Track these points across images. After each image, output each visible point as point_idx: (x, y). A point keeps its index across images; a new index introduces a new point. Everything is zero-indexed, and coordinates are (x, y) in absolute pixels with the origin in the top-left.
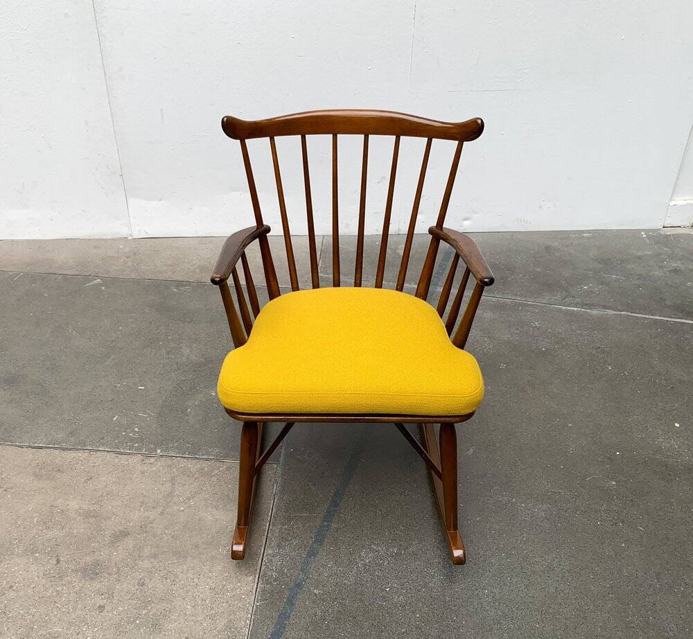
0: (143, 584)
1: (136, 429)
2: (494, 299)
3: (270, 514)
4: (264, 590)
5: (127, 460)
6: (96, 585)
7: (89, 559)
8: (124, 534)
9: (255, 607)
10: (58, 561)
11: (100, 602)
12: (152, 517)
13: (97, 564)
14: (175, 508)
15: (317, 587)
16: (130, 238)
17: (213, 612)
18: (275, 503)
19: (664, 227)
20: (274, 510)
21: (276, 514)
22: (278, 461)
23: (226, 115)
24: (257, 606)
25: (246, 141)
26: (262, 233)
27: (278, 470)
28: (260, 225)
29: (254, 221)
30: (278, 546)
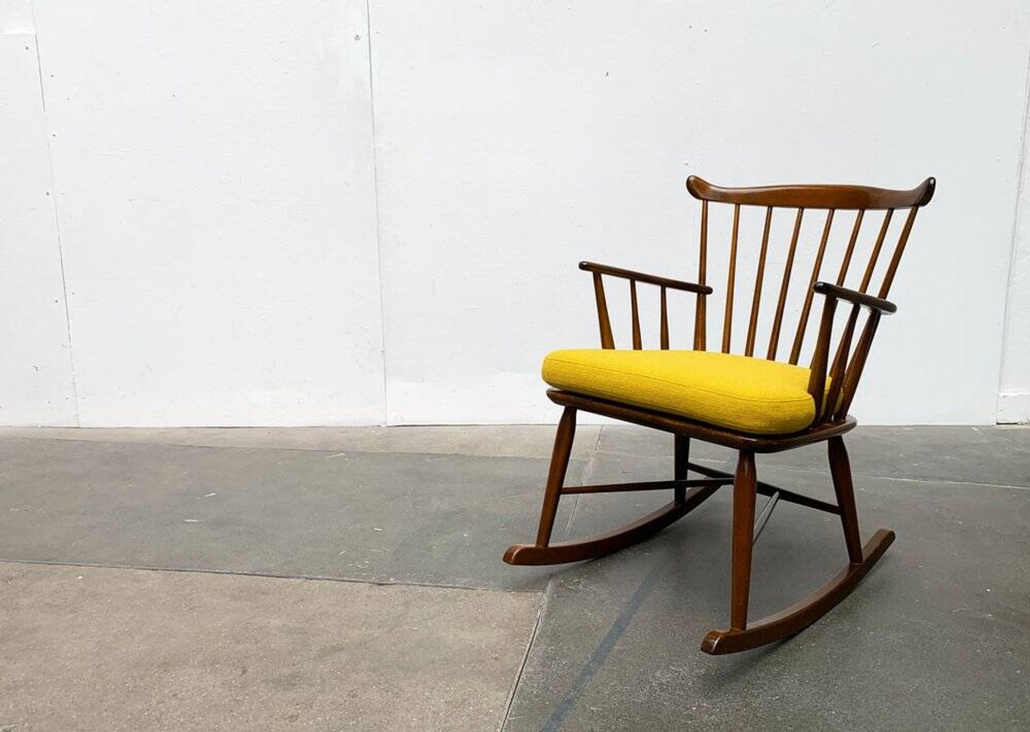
0: (354, 696)
1: (367, 562)
2: (808, 472)
3: (532, 636)
4: (519, 707)
5: (351, 586)
6: (291, 695)
7: (286, 671)
8: (338, 649)
9: (506, 721)
10: (244, 672)
11: (291, 711)
12: (376, 635)
13: (294, 676)
14: (406, 627)
15: (594, 705)
16: (384, 426)
17: (448, 725)
18: (539, 626)
19: (998, 424)
20: (537, 632)
21: (540, 636)
22: (544, 590)
23: (694, 175)
24: (509, 721)
25: (709, 203)
26: (702, 291)
27: (544, 598)
28: (702, 285)
29: (695, 281)
30: (542, 665)
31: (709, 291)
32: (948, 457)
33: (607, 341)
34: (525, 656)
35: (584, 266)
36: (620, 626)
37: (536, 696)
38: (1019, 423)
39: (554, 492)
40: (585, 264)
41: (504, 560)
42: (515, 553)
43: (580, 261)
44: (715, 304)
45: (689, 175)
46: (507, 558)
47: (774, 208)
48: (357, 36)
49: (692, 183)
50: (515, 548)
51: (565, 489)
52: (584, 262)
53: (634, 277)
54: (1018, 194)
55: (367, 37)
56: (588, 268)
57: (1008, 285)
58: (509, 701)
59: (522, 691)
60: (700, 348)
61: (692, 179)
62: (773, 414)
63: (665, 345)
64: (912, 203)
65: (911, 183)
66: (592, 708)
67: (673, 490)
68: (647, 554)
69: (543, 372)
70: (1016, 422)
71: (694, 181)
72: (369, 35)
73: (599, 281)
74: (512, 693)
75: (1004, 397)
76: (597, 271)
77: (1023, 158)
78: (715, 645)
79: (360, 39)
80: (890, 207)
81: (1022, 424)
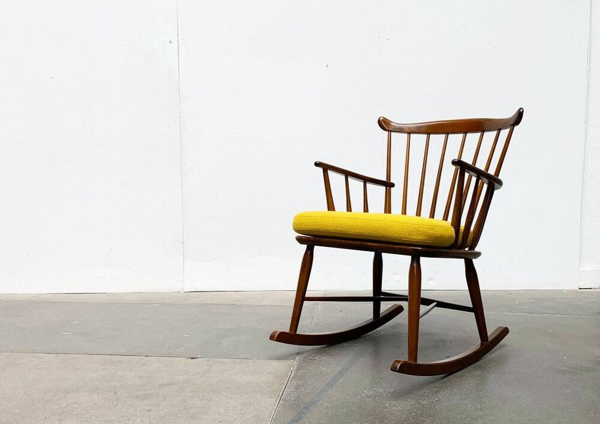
1: (182, 349)
3: (288, 377)
4: (284, 405)
5: (175, 359)
6: (146, 402)
7: (141, 393)
8: (171, 384)
9: (277, 410)
11: (147, 408)
13: (146, 395)
14: (211, 375)
15: (328, 403)
16: (182, 292)
18: (292, 373)
19: (580, 289)
20: (292, 376)
21: (294, 377)
22: (294, 359)
23: (382, 116)
24: (278, 410)
25: (392, 133)
26: (388, 185)
27: (294, 363)
28: (388, 181)
29: (384, 179)
30: (295, 388)
31: (393, 185)
32: (546, 304)
33: (331, 206)
34: (285, 386)
35: (317, 164)
36: (341, 373)
37: (294, 400)
38: (593, 288)
39: (300, 300)
40: (318, 163)
41: (270, 339)
42: (276, 335)
43: (315, 161)
44: (397, 193)
45: (379, 117)
46: (272, 338)
47: (431, 135)
48: (171, 41)
49: (382, 121)
50: (276, 332)
51: (307, 297)
52: (318, 162)
53: (347, 174)
54: (585, 142)
55: (177, 42)
56: (320, 165)
57: (582, 199)
58: (278, 403)
59: (285, 399)
60: (387, 212)
61: (381, 119)
62: (430, 232)
63: (366, 209)
64: (511, 124)
65: (509, 114)
66: (327, 405)
67: (372, 302)
68: (356, 344)
69: (293, 225)
70: (591, 287)
71: (383, 120)
72: (178, 41)
73: (326, 174)
74: (279, 399)
75: (583, 271)
76: (326, 168)
77: (587, 119)
78: (398, 368)
79: (172, 42)
80: (497, 129)
81: (595, 289)
